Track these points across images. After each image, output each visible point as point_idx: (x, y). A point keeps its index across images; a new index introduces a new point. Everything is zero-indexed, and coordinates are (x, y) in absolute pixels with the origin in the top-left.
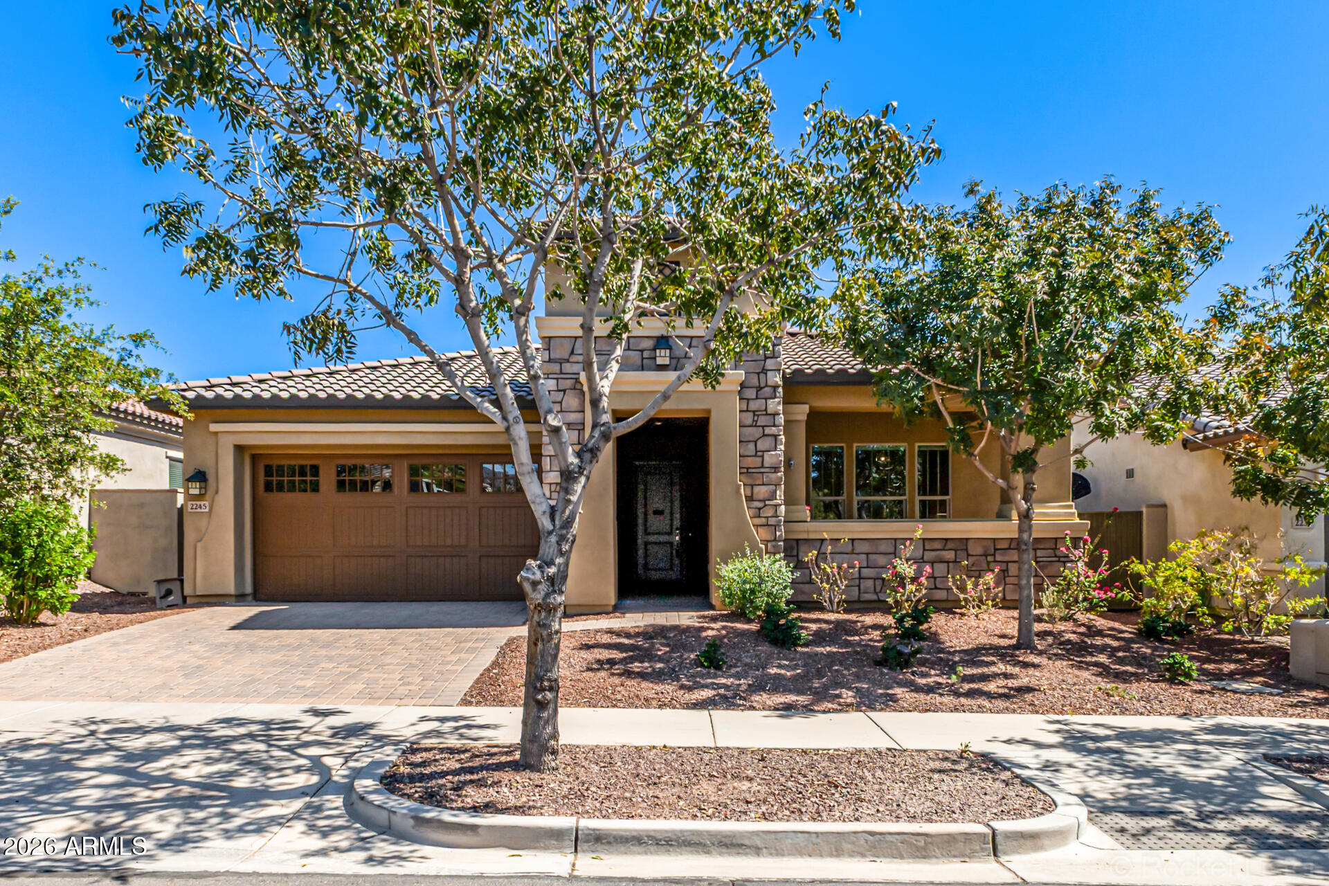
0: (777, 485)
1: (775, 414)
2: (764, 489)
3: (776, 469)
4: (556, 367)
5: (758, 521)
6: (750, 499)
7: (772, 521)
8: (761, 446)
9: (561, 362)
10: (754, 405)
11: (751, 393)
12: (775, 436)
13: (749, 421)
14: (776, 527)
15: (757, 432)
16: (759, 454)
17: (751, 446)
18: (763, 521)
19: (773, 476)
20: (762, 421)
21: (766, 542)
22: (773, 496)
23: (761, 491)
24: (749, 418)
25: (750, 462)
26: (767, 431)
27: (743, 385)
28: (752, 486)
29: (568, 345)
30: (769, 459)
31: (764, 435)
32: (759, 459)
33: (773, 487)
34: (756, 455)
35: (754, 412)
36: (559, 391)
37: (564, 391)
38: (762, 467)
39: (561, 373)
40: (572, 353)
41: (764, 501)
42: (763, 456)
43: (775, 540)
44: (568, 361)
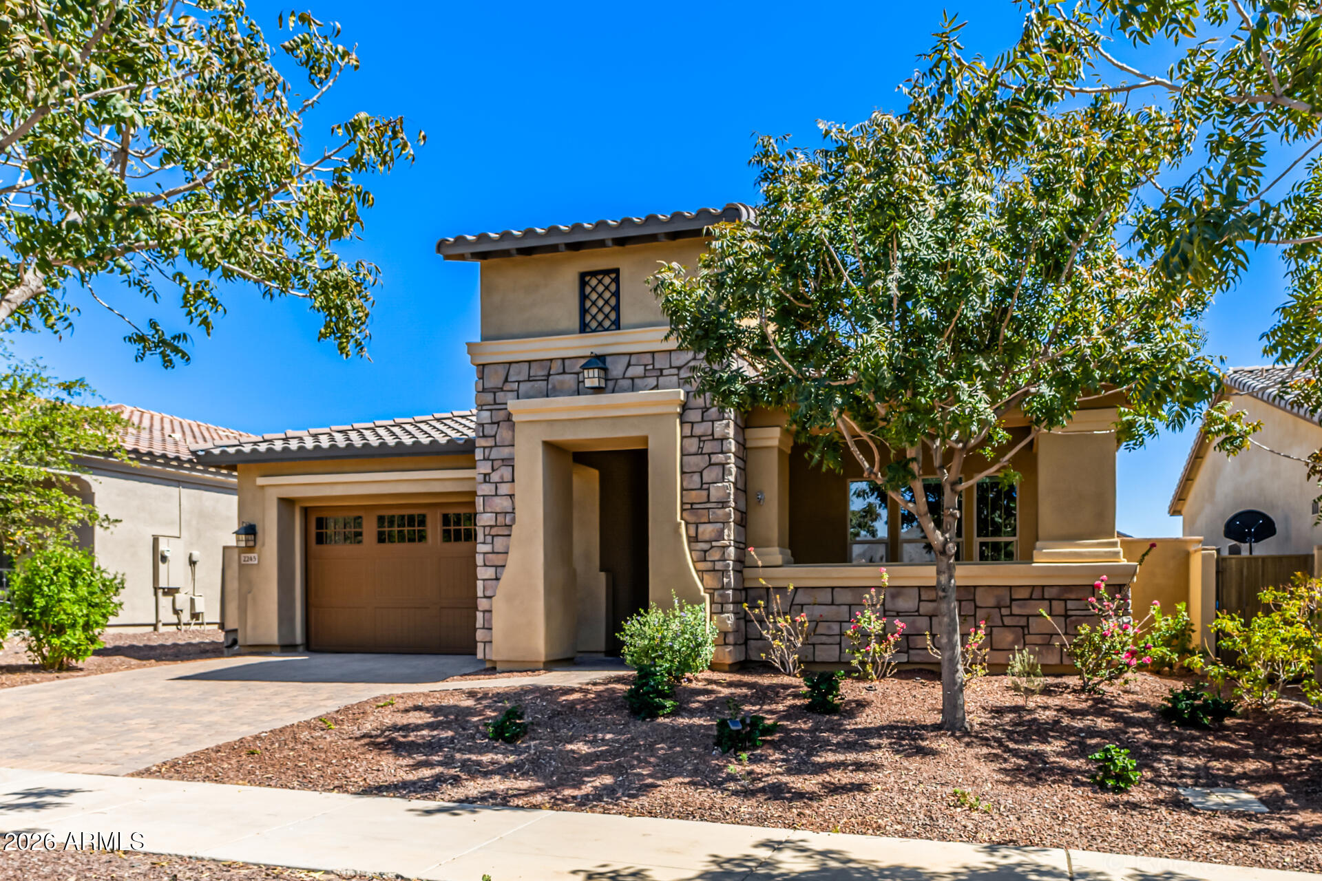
0: (725, 523)
1: (723, 439)
2: (709, 527)
3: (723, 504)
4: (489, 397)
5: (701, 566)
6: (693, 540)
7: (719, 566)
8: (707, 476)
9: (494, 391)
10: (699, 430)
11: (694, 416)
12: (723, 465)
13: (694, 449)
14: (724, 572)
15: (701, 461)
16: (704, 486)
17: (696, 478)
18: (708, 565)
19: (720, 512)
20: (708, 447)
21: (711, 591)
22: (720, 536)
23: (707, 531)
24: (693, 445)
25: (693, 496)
26: (715, 459)
27: (685, 407)
28: (697, 525)
29: (502, 371)
30: (715, 493)
31: (710, 465)
32: (705, 493)
33: (720, 525)
34: (701, 489)
35: (699, 437)
36: (493, 423)
37: (498, 423)
38: (708, 501)
39: (495, 403)
40: (506, 380)
41: (710, 542)
42: (708, 489)
43: (723, 588)
44: (502, 390)
